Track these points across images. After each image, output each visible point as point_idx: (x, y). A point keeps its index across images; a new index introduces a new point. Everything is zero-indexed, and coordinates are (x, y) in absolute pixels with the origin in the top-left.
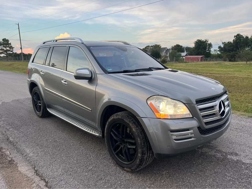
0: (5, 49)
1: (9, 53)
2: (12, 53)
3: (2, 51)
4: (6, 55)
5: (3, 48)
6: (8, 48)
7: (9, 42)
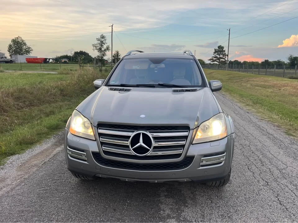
0: (218, 56)
1: (221, 61)
2: (224, 60)
3: (215, 59)
4: (218, 63)
5: (217, 55)
6: (221, 56)
7: (224, 49)
